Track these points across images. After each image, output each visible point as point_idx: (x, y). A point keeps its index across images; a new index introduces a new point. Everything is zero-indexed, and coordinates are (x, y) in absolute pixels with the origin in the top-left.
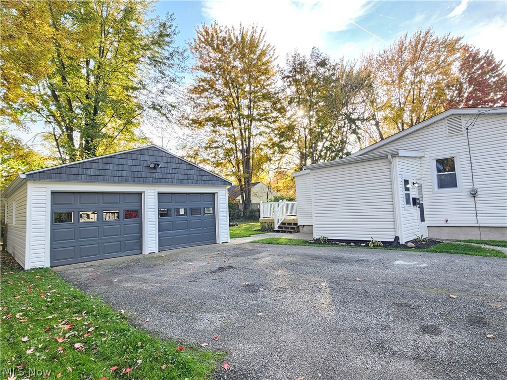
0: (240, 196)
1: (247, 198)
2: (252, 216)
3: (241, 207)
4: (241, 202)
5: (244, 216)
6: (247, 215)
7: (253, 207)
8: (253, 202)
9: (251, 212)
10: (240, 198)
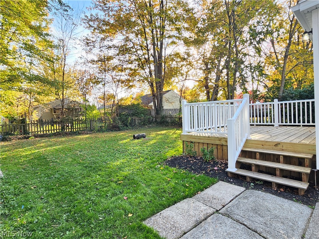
0: (152, 103)
1: (159, 104)
2: (164, 122)
3: (153, 113)
4: (153, 108)
5: (156, 121)
6: (158, 120)
7: (164, 113)
8: (165, 108)
9: (163, 117)
10: (152, 104)
